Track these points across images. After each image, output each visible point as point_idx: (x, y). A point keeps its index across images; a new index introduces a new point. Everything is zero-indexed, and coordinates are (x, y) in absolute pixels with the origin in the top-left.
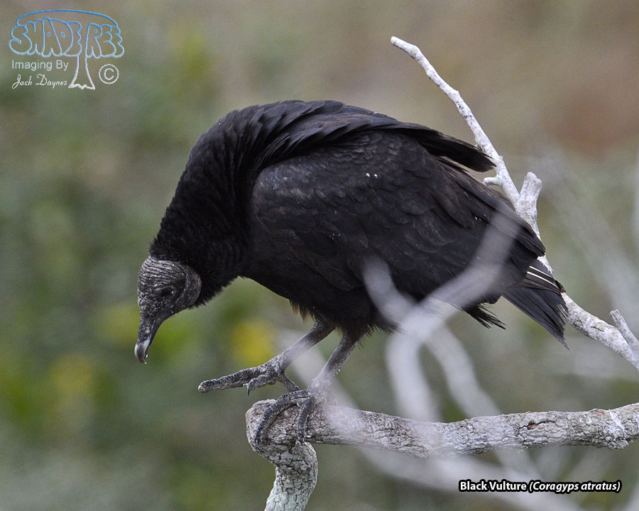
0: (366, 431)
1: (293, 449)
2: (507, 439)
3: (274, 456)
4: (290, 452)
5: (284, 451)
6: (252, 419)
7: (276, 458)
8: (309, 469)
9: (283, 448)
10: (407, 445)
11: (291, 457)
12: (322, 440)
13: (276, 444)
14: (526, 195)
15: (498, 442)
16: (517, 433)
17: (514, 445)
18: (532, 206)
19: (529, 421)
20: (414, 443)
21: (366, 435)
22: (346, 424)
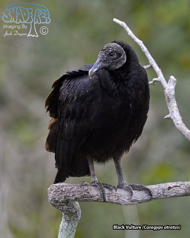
0: (98, 195)
1: (68, 204)
2: (159, 195)
3: (60, 207)
4: (67, 205)
5: (64, 205)
6: (50, 192)
7: (61, 208)
8: (76, 212)
9: (63, 204)
10: (116, 200)
11: (68, 207)
12: (79, 200)
13: (60, 202)
14: (170, 86)
15: (156, 196)
16: (163, 192)
17: (163, 197)
18: (172, 91)
19: (168, 187)
20: (119, 199)
21: (98, 197)
22: (88, 193)
